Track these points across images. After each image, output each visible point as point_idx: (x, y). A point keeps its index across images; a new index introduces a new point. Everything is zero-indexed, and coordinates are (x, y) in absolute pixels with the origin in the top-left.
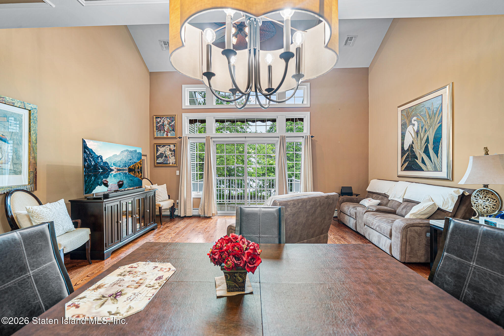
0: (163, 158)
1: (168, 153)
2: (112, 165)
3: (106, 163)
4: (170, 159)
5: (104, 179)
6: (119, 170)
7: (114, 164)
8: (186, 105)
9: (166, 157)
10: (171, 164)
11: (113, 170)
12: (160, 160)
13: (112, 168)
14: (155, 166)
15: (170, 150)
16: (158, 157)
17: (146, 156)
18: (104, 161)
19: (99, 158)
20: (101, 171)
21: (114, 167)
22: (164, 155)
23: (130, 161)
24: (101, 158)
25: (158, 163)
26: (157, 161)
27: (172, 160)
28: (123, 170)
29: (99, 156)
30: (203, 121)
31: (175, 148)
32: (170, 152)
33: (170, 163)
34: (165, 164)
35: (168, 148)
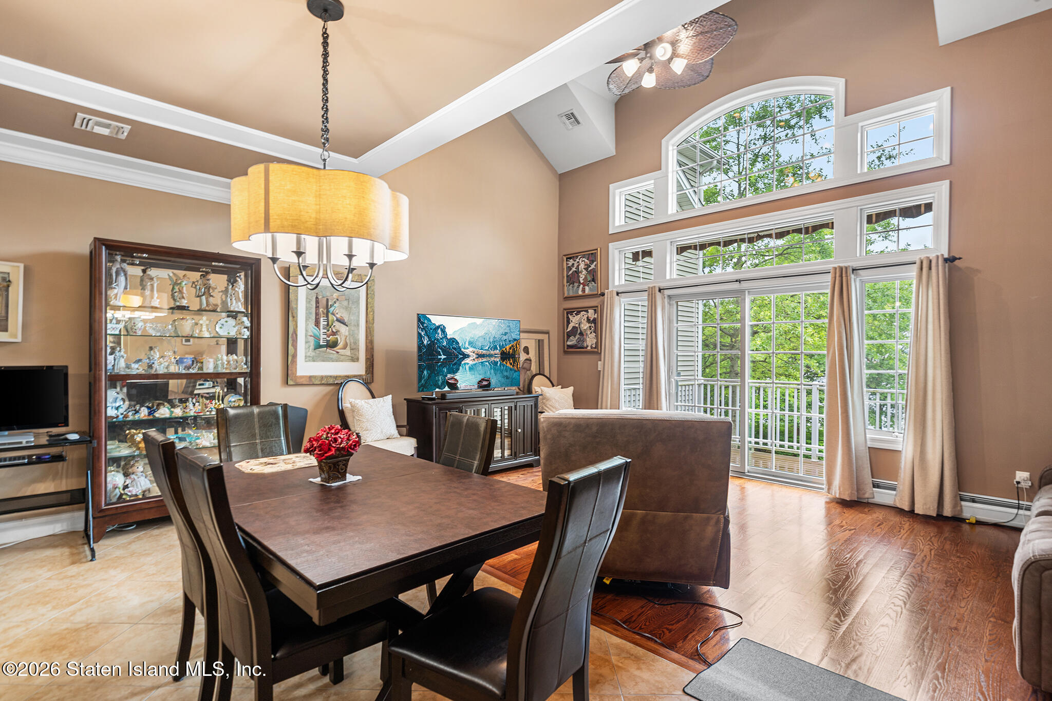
0: (578, 336)
1: (585, 326)
2: (467, 345)
3: (453, 340)
5: (449, 376)
6: (480, 356)
7: (470, 343)
8: (617, 224)
9: (581, 334)
11: (468, 356)
12: (572, 341)
13: (467, 352)
15: (588, 320)
16: (569, 337)
17: (547, 333)
18: (449, 337)
19: (439, 331)
20: (443, 357)
21: (471, 349)
22: (579, 332)
23: (505, 337)
24: (443, 331)
25: (569, 347)
26: (569, 343)
27: (590, 341)
28: (490, 356)
29: (438, 327)
32: (588, 325)
33: (587, 346)
35: (585, 317)
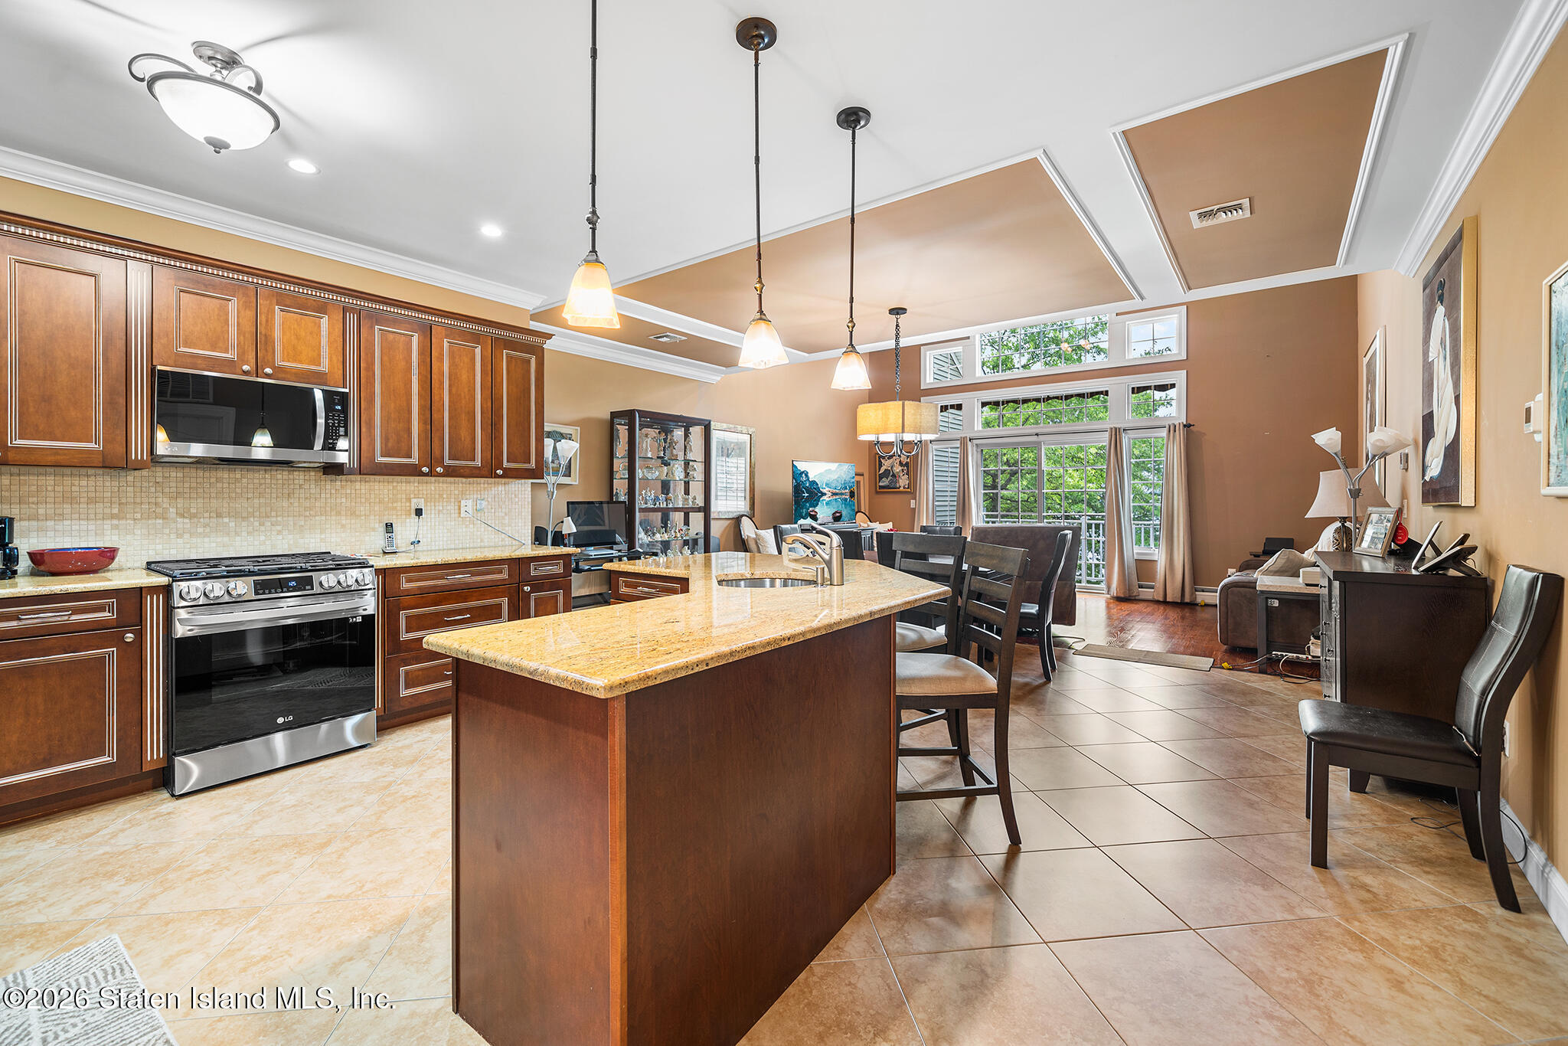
0: (890, 478)
1: (897, 469)
2: (824, 486)
3: (814, 482)
4: (900, 480)
5: (811, 509)
6: (834, 494)
7: (827, 485)
8: (928, 382)
9: (894, 476)
10: (902, 489)
11: (825, 494)
12: (885, 482)
13: (824, 491)
14: (877, 492)
15: (901, 464)
16: (880, 478)
17: (863, 475)
18: (810, 480)
19: (803, 475)
20: (806, 495)
21: (827, 489)
22: (891, 474)
23: (853, 480)
24: (807, 475)
25: (881, 487)
26: (881, 484)
27: (903, 481)
28: (842, 494)
29: (803, 472)
30: (959, 407)
31: (908, 460)
32: (900, 468)
33: (900, 487)
34: (892, 489)
35: (898, 461)
